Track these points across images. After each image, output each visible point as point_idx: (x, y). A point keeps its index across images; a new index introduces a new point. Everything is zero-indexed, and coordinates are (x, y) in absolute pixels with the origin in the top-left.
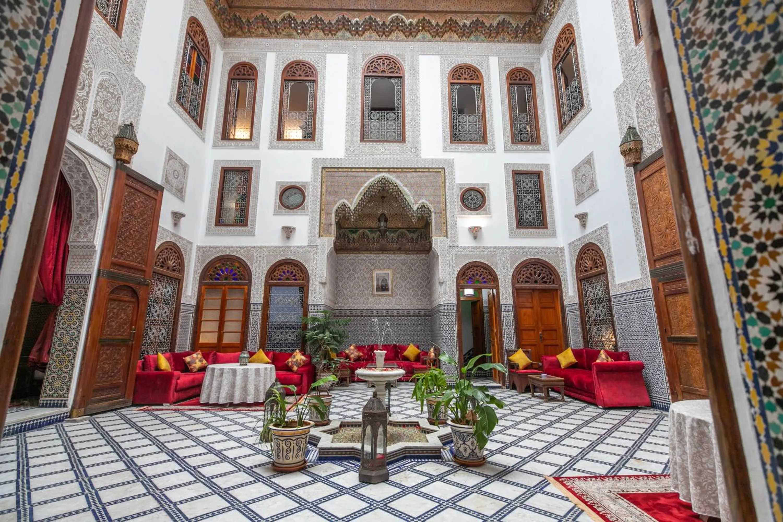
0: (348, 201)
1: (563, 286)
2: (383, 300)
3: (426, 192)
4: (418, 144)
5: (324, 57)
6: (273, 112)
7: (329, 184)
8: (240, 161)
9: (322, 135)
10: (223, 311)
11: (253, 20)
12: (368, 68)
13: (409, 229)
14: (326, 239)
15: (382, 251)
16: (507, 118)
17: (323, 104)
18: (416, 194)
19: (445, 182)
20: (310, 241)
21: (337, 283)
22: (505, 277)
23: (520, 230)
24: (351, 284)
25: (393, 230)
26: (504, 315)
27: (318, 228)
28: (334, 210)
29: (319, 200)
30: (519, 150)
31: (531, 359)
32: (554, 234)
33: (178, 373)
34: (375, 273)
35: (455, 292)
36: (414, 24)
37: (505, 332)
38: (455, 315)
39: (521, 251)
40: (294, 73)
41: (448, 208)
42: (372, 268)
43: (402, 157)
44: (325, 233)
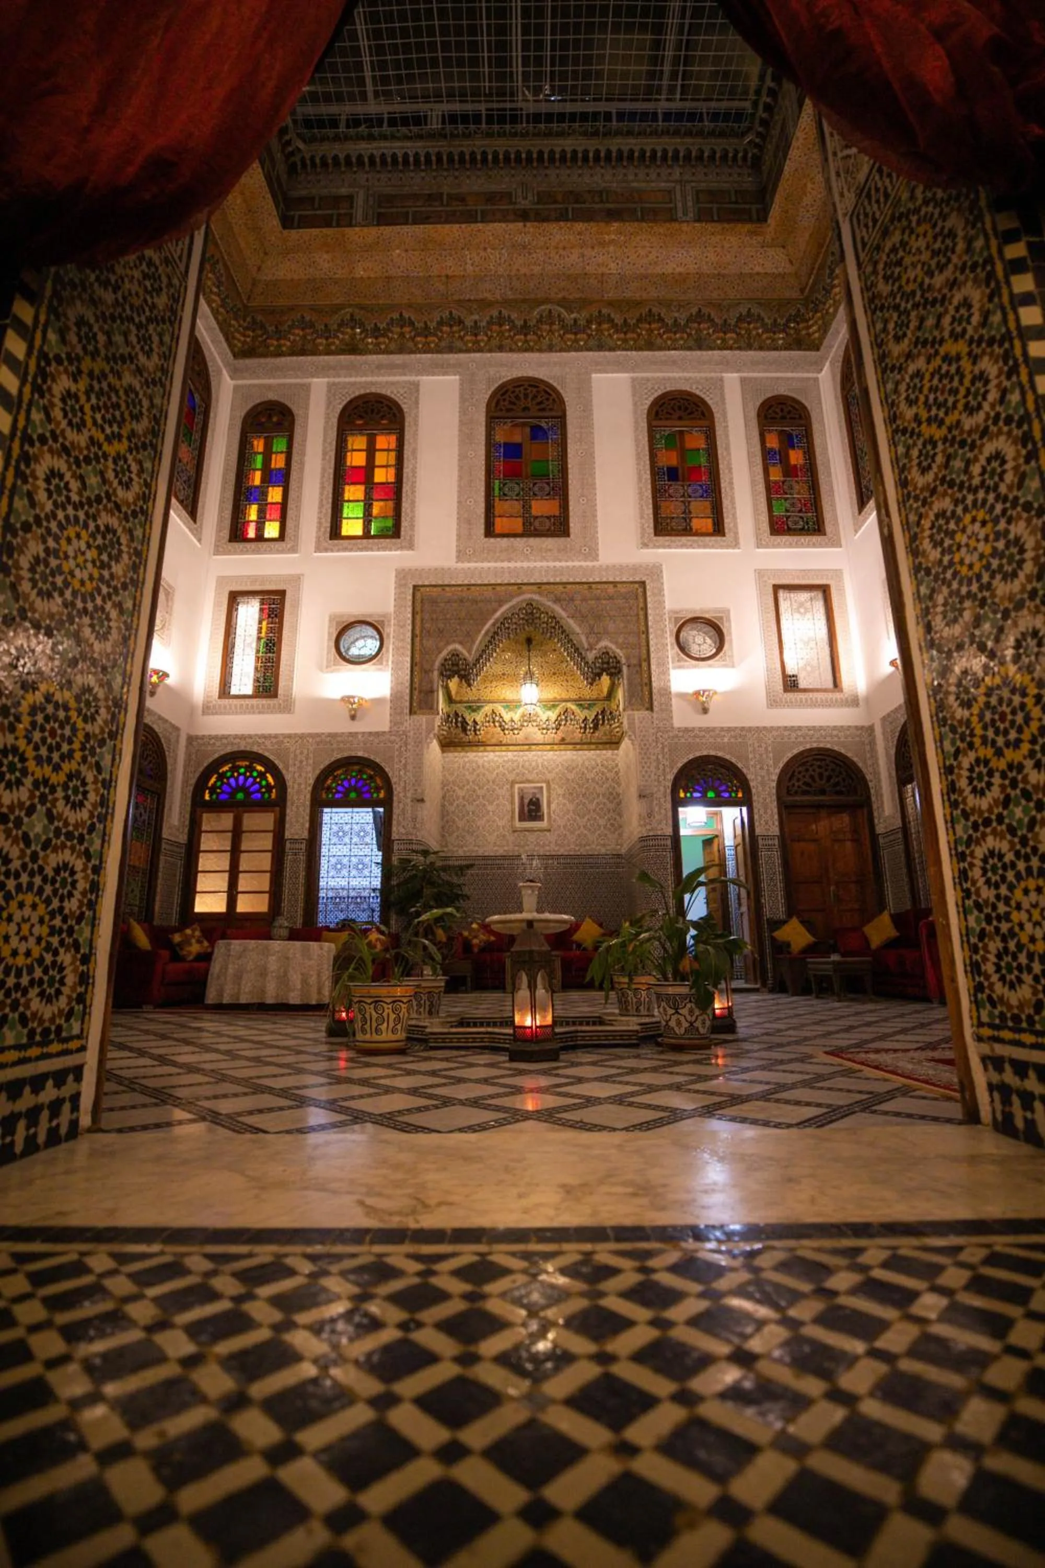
0: (464, 647)
1: (873, 799)
2: (532, 837)
3: (611, 627)
4: (594, 538)
5: (416, 386)
6: (323, 488)
7: (427, 616)
8: (263, 579)
9: (412, 527)
10: (235, 853)
11: (286, 327)
12: (497, 403)
13: (579, 702)
14: (422, 719)
15: (529, 745)
16: (761, 487)
17: (414, 471)
18: (591, 632)
19: (645, 608)
20: (394, 723)
21: (443, 806)
22: (763, 784)
23: (790, 696)
24: (470, 808)
25: (550, 705)
26: (763, 854)
27: (408, 698)
28: (437, 664)
29: (409, 647)
30: (785, 546)
31: (814, 935)
32: (854, 701)
33: (165, 954)
34: (517, 786)
35: (670, 814)
36: (582, 323)
37: (764, 885)
38: (669, 855)
39: (794, 735)
40: (361, 417)
41: (652, 655)
42: (511, 777)
43: (563, 564)
44: (421, 708)
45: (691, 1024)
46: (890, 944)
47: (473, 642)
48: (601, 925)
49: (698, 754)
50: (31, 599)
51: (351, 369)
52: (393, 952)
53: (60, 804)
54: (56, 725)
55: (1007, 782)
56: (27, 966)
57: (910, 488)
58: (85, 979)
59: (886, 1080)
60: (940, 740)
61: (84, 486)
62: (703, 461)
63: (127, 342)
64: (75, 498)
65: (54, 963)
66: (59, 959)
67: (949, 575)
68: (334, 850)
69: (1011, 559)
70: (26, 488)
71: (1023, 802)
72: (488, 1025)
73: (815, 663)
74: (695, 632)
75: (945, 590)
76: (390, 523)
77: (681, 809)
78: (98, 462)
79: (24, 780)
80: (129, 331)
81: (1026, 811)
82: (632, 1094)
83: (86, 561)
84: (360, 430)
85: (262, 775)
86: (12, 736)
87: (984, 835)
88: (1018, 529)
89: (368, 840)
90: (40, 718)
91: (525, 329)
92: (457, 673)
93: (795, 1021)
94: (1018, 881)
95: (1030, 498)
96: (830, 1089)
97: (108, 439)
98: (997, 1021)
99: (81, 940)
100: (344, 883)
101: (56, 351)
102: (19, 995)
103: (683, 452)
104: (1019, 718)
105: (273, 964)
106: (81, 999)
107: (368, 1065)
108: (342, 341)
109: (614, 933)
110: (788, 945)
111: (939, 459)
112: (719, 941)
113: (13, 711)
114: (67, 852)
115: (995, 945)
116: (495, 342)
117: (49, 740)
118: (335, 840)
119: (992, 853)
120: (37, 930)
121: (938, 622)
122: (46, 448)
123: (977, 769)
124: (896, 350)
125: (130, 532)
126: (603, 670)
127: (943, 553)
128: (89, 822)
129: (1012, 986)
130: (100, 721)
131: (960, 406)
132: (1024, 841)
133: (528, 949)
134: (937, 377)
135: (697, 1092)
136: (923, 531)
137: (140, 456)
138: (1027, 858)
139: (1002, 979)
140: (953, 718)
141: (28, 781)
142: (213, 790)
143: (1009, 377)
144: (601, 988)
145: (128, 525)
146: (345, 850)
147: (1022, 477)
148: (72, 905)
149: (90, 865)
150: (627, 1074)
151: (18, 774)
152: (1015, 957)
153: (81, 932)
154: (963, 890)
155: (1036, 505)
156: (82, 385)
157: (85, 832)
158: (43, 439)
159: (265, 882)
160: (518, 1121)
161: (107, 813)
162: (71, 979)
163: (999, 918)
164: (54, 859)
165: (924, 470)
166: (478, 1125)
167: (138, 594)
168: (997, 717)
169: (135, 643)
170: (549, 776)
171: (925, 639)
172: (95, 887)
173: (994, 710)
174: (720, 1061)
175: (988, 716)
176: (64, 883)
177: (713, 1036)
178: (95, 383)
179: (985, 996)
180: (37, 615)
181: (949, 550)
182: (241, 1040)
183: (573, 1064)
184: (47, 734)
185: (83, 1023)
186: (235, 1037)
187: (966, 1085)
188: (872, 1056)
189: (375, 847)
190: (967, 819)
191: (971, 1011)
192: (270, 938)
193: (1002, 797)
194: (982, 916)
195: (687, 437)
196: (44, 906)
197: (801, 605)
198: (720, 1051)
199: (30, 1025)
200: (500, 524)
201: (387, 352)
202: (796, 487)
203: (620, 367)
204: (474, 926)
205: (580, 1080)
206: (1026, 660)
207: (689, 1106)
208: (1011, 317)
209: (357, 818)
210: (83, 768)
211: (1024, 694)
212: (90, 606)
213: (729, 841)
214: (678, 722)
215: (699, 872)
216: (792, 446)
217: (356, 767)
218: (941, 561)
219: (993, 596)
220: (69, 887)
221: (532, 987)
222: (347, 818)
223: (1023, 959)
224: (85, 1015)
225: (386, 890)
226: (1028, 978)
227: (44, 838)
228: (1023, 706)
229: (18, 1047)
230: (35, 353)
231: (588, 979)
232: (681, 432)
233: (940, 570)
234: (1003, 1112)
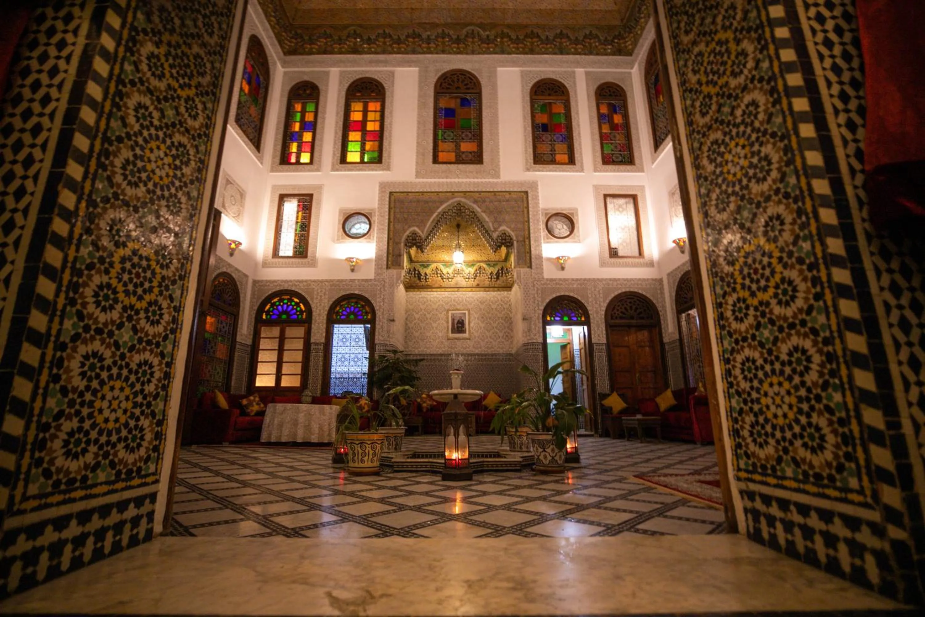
0: (420, 229)
1: (662, 322)
2: (459, 343)
3: (507, 218)
4: (498, 166)
5: (392, 74)
6: (336, 133)
7: (398, 210)
8: (300, 187)
9: (389, 157)
10: (281, 351)
11: (315, 37)
12: (441, 85)
13: (488, 263)
14: (393, 272)
15: (458, 288)
16: (597, 137)
17: (391, 124)
18: (495, 221)
19: (528, 207)
20: (377, 274)
21: (406, 324)
22: (597, 313)
23: (613, 260)
24: (423, 325)
25: (471, 264)
26: (596, 354)
27: (385, 259)
28: (403, 239)
29: (387, 228)
30: (611, 171)
31: (625, 402)
32: (651, 264)
33: (237, 412)
34: (450, 312)
35: (541, 330)
36: (492, 37)
37: (597, 373)
38: (541, 355)
39: (615, 283)
40: (360, 91)
41: (532, 235)
42: (447, 307)
43: (480, 180)
44: (393, 265)
45: (553, 458)
46: (672, 409)
47: (425, 226)
48: (499, 396)
49: (558, 294)
50: (123, 187)
51: (355, 63)
52: (372, 413)
53: (143, 322)
54: (140, 270)
55: (758, 314)
56: (116, 429)
57: (695, 126)
58: (159, 436)
59: (672, 495)
60: (713, 287)
61: (163, 116)
62: (563, 120)
63: (196, 26)
64: (156, 122)
65: (136, 427)
66: (140, 423)
67: (720, 180)
68: (341, 350)
69: (761, 170)
70: (119, 114)
71: (770, 326)
72: (431, 457)
73: (628, 241)
74: (557, 222)
75: (717, 191)
76: (376, 155)
77: (548, 327)
78: (174, 101)
79: (116, 306)
80: (198, 19)
81: (771, 332)
82: (517, 503)
83: (164, 164)
84: (359, 99)
85: (297, 304)
86: (107, 277)
87: (743, 348)
88: (767, 149)
89: (360, 343)
90: (128, 265)
91: (458, 41)
92: (415, 244)
93: (616, 455)
94: (766, 378)
95: (775, 129)
96: (638, 501)
97: (182, 87)
98: (751, 468)
99: (157, 411)
100: (346, 369)
101: (144, 26)
102: (109, 448)
103: (551, 115)
104: (767, 272)
105: (301, 417)
106: (156, 449)
107: (355, 482)
108: (349, 46)
109: (507, 401)
110: (611, 408)
111: (714, 107)
112: (571, 407)
113: (108, 260)
114: (147, 353)
115: (749, 419)
116: (440, 48)
117: (135, 280)
118: (341, 344)
119: (748, 359)
120: (124, 405)
121: (713, 211)
122: (135, 89)
123: (738, 305)
124: (686, 39)
125: (196, 147)
126: (503, 244)
127: (716, 167)
128: (164, 334)
129: (761, 446)
130: (172, 268)
131: (728, 73)
132: (770, 352)
133: (453, 412)
134: (712, 55)
135: (556, 502)
136: (703, 153)
137: (203, 99)
138: (772, 363)
139: (755, 441)
140: (722, 271)
141: (119, 307)
142: (268, 313)
143: (761, 52)
144: (499, 434)
145: (195, 143)
146: (347, 350)
147: (770, 116)
148: (150, 388)
149: (164, 362)
150: (513, 489)
151: (111, 302)
152: (763, 427)
153: (157, 405)
154: (728, 383)
155: (779, 134)
156: (163, 50)
157: (161, 340)
158: (133, 83)
159: (298, 368)
160: (445, 521)
161: (177, 328)
162: (149, 436)
163: (752, 401)
164: (137, 358)
165: (703, 115)
166: (420, 524)
167: (201, 188)
168: (752, 271)
169: (199, 219)
170: (470, 307)
171: (704, 222)
172: (168, 376)
173: (750, 267)
174: (570, 481)
175: (746, 271)
176: (144, 373)
177: (566, 465)
178: (172, 50)
179: (742, 452)
180: (127, 198)
181: (721, 165)
182: (279, 465)
183: (481, 483)
184: (133, 276)
185: (157, 464)
186: (276, 463)
187: (729, 507)
188: (662, 479)
189: (365, 348)
190: (731, 336)
191: (733, 460)
192: (300, 402)
193: (755, 323)
194: (741, 400)
195: (553, 105)
196: (129, 389)
197: (620, 206)
198: (570, 475)
199: (118, 468)
200: (442, 156)
201: (376, 53)
202: (618, 136)
203: (514, 64)
204: (424, 396)
205: (485, 493)
206: (771, 234)
207: (552, 512)
208: (763, 13)
209: (354, 330)
210: (160, 299)
211: (771, 256)
212: (166, 193)
213: (576, 346)
214: (546, 275)
215: (558, 365)
216: (615, 112)
217: (354, 300)
218: (715, 172)
219: (750, 193)
220: (148, 376)
221: (457, 435)
222: (348, 330)
223: (769, 428)
224: (159, 459)
225: (371, 374)
226: (772, 441)
227: (130, 344)
228: (770, 264)
229: (107, 483)
230: (128, 26)
231: (491, 429)
232: (550, 103)
233: (714, 177)
234: (754, 528)
